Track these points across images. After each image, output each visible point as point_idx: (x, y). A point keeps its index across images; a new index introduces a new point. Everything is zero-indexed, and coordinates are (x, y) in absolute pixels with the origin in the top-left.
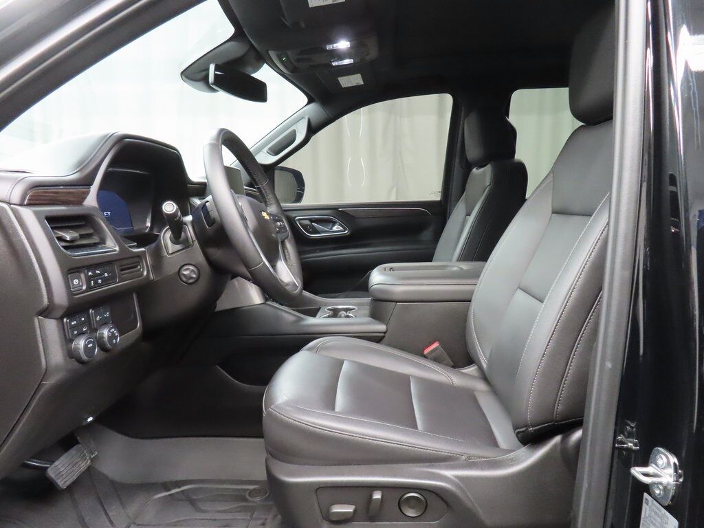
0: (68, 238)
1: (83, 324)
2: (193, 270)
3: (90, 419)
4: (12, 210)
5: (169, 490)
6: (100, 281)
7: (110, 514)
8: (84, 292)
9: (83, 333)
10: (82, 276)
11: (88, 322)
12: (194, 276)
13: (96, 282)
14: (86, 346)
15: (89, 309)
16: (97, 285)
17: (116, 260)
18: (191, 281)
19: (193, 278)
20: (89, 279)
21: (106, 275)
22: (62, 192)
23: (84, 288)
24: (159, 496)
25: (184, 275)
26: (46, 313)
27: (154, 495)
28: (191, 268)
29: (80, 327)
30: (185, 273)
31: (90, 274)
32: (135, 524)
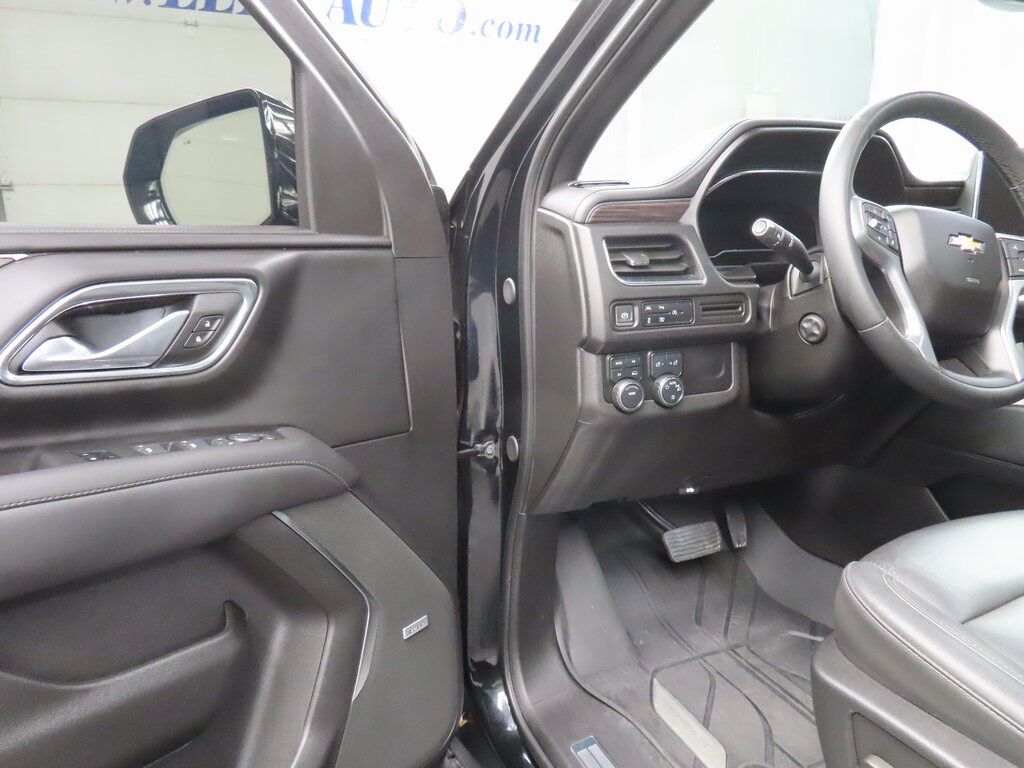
0: (632, 263)
1: (632, 367)
2: (816, 324)
3: (690, 490)
4: (575, 229)
5: (815, 634)
6: (662, 319)
7: (732, 621)
8: (634, 329)
9: (631, 378)
10: (636, 309)
11: (642, 366)
12: (817, 332)
13: (655, 319)
14: (625, 393)
15: (647, 350)
16: (656, 323)
17: (698, 296)
18: (813, 339)
19: (815, 334)
20: (643, 316)
21: (675, 312)
22: (642, 207)
23: (636, 325)
24: (797, 633)
25: (804, 328)
26: (589, 345)
27: (793, 629)
28: (815, 319)
29: (628, 370)
30: (805, 325)
31: (648, 308)
32: (749, 647)
